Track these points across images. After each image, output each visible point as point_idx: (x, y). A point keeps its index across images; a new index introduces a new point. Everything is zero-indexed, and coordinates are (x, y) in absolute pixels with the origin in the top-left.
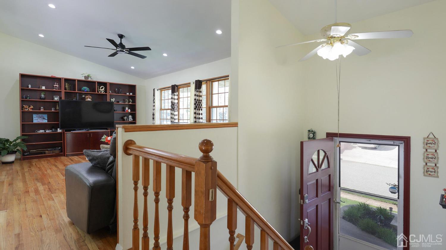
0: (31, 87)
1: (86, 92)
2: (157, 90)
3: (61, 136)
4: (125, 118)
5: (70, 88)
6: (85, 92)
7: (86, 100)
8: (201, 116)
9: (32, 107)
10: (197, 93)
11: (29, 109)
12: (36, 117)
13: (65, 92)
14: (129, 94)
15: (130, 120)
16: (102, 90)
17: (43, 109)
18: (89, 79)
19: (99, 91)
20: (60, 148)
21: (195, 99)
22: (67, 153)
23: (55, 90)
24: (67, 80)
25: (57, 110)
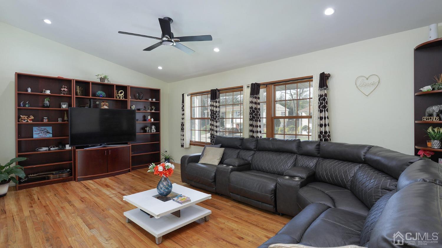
0: (32, 91)
1: (102, 97)
2: (188, 95)
3: (71, 156)
4: (148, 129)
5: (82, 93)
6: (100, 98)
7: (102, 108)
8: (259, 129)
9: (32, 117)
10: (254, 100)
11: (29, 120)
12: (37, 130)
13: (76, 97)
14: (152, 100)
15: (153, 131)
16: (121, 95)
17: (47, 120)
18: (106, 82)
19: (117, 97)
20: (68, 170)
21: (251, 108)
22: (78, 177)
23: (62, 95)
24: (78, 82)
25: (65, 121)
